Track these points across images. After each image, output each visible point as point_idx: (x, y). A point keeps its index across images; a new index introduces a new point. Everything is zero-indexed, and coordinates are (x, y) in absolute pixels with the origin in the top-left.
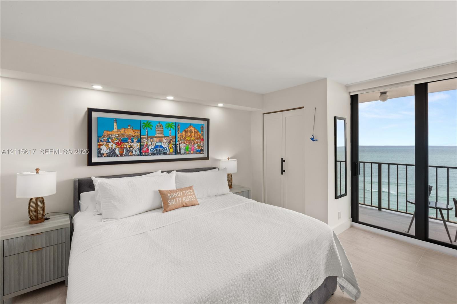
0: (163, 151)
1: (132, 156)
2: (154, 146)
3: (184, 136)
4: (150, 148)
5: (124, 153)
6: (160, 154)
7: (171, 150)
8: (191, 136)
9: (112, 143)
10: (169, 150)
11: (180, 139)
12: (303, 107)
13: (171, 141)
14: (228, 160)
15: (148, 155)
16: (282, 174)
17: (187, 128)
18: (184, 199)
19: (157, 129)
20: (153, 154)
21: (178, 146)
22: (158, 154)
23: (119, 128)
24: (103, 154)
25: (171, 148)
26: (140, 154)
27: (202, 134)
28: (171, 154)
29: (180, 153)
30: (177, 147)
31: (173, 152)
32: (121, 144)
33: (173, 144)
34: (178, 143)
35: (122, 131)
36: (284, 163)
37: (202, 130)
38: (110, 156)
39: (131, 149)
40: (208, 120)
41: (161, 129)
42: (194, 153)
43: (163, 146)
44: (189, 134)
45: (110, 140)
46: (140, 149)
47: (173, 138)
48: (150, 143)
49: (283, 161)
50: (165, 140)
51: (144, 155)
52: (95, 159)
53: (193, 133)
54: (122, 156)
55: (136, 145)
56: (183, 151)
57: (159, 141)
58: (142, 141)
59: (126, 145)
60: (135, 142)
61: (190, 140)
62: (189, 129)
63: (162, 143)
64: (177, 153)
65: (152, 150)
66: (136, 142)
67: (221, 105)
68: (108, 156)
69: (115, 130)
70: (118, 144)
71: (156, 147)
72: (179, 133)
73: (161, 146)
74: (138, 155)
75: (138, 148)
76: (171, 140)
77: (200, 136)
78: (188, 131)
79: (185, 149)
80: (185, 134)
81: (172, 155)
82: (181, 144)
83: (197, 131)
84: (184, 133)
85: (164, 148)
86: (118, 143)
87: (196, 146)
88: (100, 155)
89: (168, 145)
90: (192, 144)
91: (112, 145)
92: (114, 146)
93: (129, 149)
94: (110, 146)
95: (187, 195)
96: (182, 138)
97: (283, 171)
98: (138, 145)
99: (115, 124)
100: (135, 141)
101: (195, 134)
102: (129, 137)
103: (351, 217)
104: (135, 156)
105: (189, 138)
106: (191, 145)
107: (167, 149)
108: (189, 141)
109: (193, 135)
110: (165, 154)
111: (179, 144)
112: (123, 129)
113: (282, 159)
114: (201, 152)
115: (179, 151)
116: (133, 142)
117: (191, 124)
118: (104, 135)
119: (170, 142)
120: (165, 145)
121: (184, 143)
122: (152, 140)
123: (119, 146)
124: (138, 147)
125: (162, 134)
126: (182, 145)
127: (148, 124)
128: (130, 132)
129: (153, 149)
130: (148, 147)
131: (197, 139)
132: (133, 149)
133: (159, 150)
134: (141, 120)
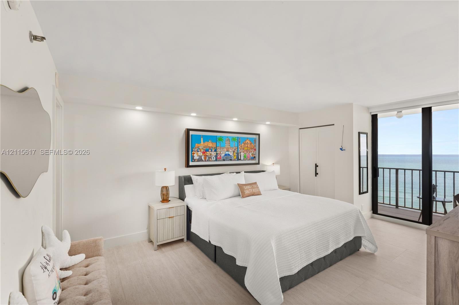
0: (230, 158)
1: (211, 161)
2: (224, 154)
3: (243, 147)
4: (222, 156)
5: (207, 159)
6: (228, 160)
7: (235, 157)
8: (247, 146)
9: (200, 152)
10: (234, 157)
11: (241, 149)
12: (334, 125)
13: (235, 151)
14: (273, 165)
15: (221, 161)
16: (316, 176)
17: (245, 141)
18: (253, 190)
19: (226, 142)
20: (224, 160)
21: (239, 154)
22: (226, 160)
23: (204, 142)
24: (195, 160)
25: (235, 156)
26: (216, 160)
27: (255, 145)
28: (235, 160)
29: (240, 159)
30: (239, 155)
31: (236, 159)
32: (205, 153)
33: (236, 153)
34: (239, 152)
35: (206, 144)
36: (317, 167)
37: (255, 142)
38: (199, 161)
39: (211, 156)
40: (259, 135)
41: (229, 142)
42: (249, 160)
43: (230, 155)
44: (246, 145)
45: (199, 150)
46: (216, 156)
47: (236, 149)
48: (222, 152)
49: (316, 166)
50: (231, 150)
51: (218, 161)
52: (191, 164)
53: (249, 144)
54: (206, 161)
55: (214, 154)
56: (242, 158)
57: (228, 151)
58: (217, 150)
59: (208, 153)
60: (213, 151)
61: (247, 150)
62: (246, 142)
63: (230, 152)
64: (238, 159)
65: (223, 157)
66: (214, 151)
67: (268, 123)
68: (198, 161)
69: (202, 143)
70: (204, 153)
71: (226, 155)
72: (240, 145)
73: (229, 155)
74: (215, 161)
75: (215, 156)
76: (235, 150)
77: (253, 147)
78: (245, 143)
79: (244, 156)
80: (244, 145)
81: (235, 161)
82: (241, 153)
83: (252, 143)
84: (243, 145)
85: (230, 156)
86: (203, 152)
87: (251, 154)
88: (193, 160)
89: (233, 153)
90: (249, 153)
91: (200, 154)
92: (201, 154)
93: (209, 156)
94: (199, 155)
95: (255, 188)
96: (242, 148)
97: (316, 174)
98: (215, 154)
99: (202, 139)
100: (213, 150)
101: (250, 145)
102: (210, 148)
103: (372, 210)
104: (213, 161)
105: (246, 149)
106: (247, 153)
107: (232, 157)
108: (246, 150)
109: (249, 146)
110: (231, 160)
111: (240, 153)
112: (206, 142)
113: (316, 164)
114: (254, 159)
115: (240, 158)
116: (212, 151)
117: (247, 138)
118: (196, 146)
119: (234, 152)
120: (231, 154)
121: (243, 152)
122: (223, 150)
123: (204, 155)
124: (215, 155)
125: (230, 146)
126: (242, 154)
127: (221, 138)
128: (210, 145)
129: (224, 156)
130: (221, 155)
131: (252, 149)
132: (212, 156)
133: (227, 157)
134: (217, 136)
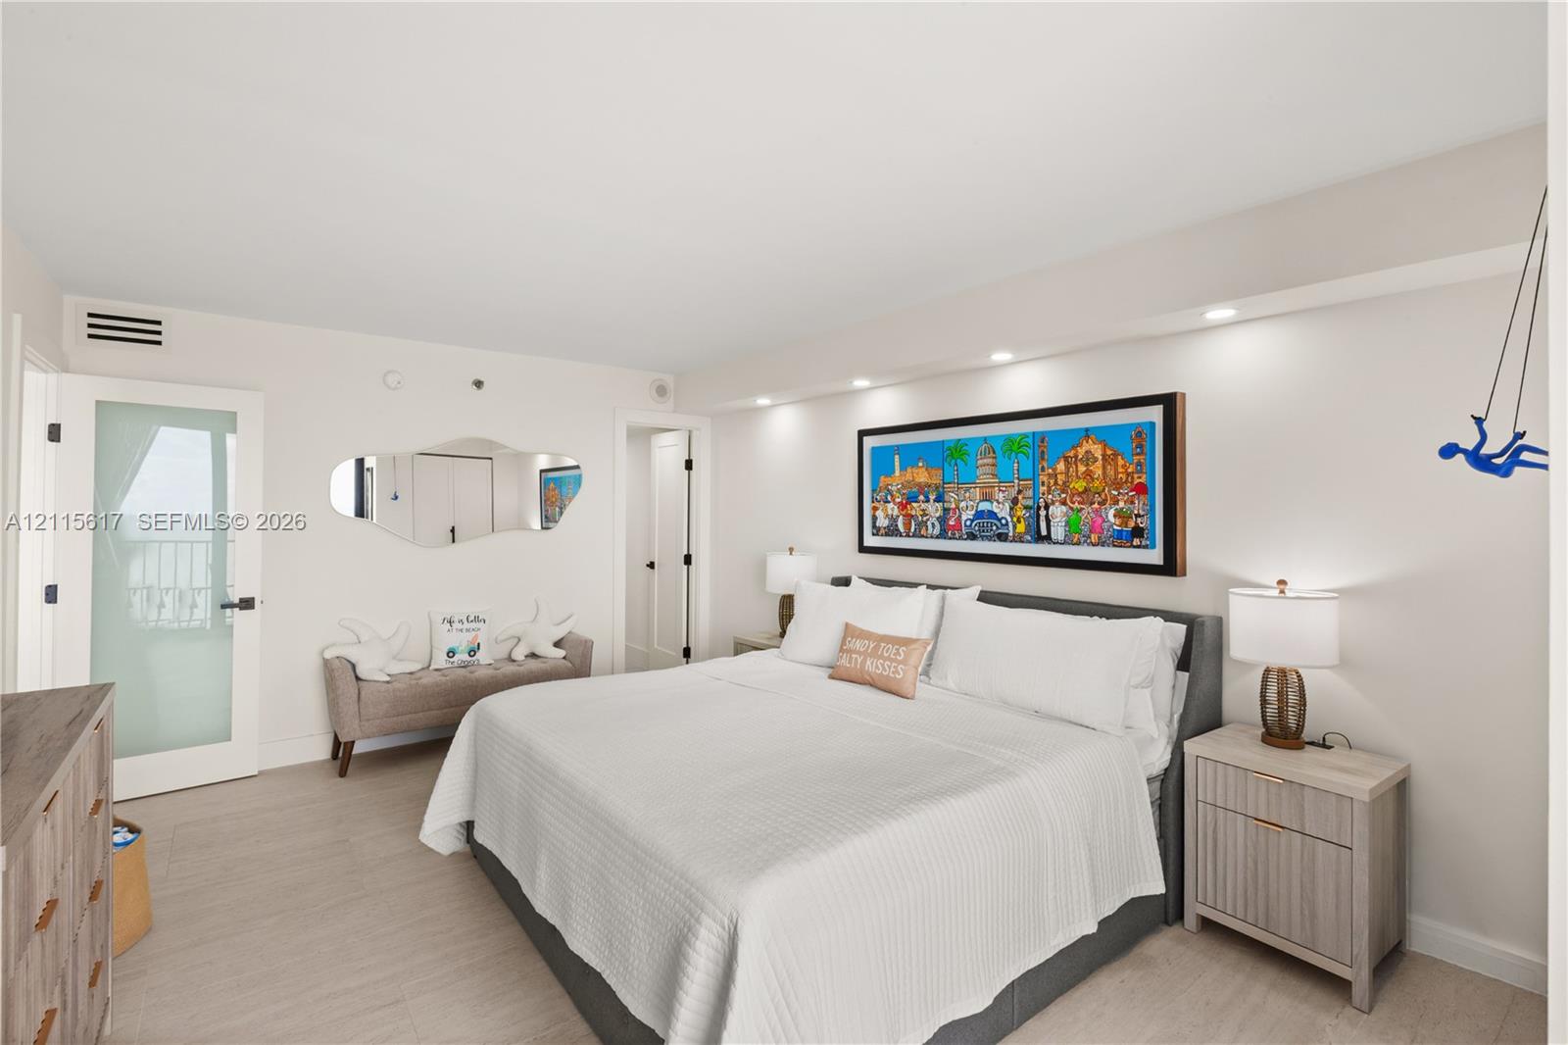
0: (998, 528)
1: (927, 537)
2: (973, 512)
3: (1061, 478)
4: (964, 518)
5: (913, 530)
6: (989, 538)
7: (1021, 528)
8: (1089, 474)
9: (891, 505)
10: (1015, 527)
11: (1049, 488)
13: (1020, 497)
15: (960, 538)
17: (1074, 447)
18: (868, 663)
19: (980, 462)
20: (972, 537)
21: (1043, 513)
22: (983, 537)
23: (903, 468)
24: (879, 528)
25: (1019, 521)
26: (942, 535)
27: (1139, 464)
28: (1018, 539)
29: (1048, 538)
30: (1038, 516)
31: (1026, 533)
32: (906, 507)
33: (1026, 507)
34: (1042, 504)
35: (909, 477)
37: (1141, 446)
38: (889, 535)
39: (925, 519)
40: (1170, 400)
41: (990, 461)
42: (1101, 543)
43: (995, 514)
44: (1082, 469)
45: (889, 498)
46: (943, 520)
47: (1027, 487)
48: (963, 504)
50: (1001, 495)
51: (950, 539)
53: (1099, 463)
54: (909, 536)
55: (934, 510)
56: (1058, 533)
57: (987, 498)
58: (946, 498)
59: (916, 508)
60: (932, 501)
61: (1086, 490)
62: (1081, 452)
63: (995, 503)
64: (1040, 538)
65: (968, 523)
66: (935, 501)
67: (1219, 314)
68: (887, 535)
69: (897, 473)
70: (903, 506)
71: (979, 515)
72: (1043, 469)
73: (992, 514)
74: (937, 537)
75: (938, 518)
76: (1019, 492)
77: (1128, 475)
78: (1076, 457)
79: (1067, 524)
80: (1067, 468)
81: (1023, 542)
82: (1051, 508)
83: (1115, 455)
84: (1061, 466)
85: (1000, 520)
86: (901, 503)
87: (1112, 512)
88: (874, 531)
89: (1011, 509)
90: (1096, 506)
91: (893, 509)
92: (896, 512)
93: (920, 518)
94: (890, 512)
96: (1056, 483)
98: (937, 510)
99: (897, 459)
100: (932, 497)
101: (1104, 468)
102: (922, 489)
104: (932, 537)
105: (1080, 485)
106: (1087, 509)
107: (1007, 524)
108: (1080, 494)
109: (1099, 472)
110: (1002, 537)
111: (1047, 508)
112: (909, 470)
114: (1136, 542)
115: (1044, 532)
116: (928, 501)
117: (1087, 430)
118: (881, 485)
119: (1015, 501)
120: (1003, 511)
121: (1064, 503)
122: (967, 495)
123: (904, 513)
124: (938, 515)
125: (994, 475)
126: (1057, 511)
127: (958, 449)
128: (922, 477)
129: (972, 521)
130: (960, 516)
131: (1117, 485)
132: (928, 520)
133: (987, 525)
134: (943, 442)
